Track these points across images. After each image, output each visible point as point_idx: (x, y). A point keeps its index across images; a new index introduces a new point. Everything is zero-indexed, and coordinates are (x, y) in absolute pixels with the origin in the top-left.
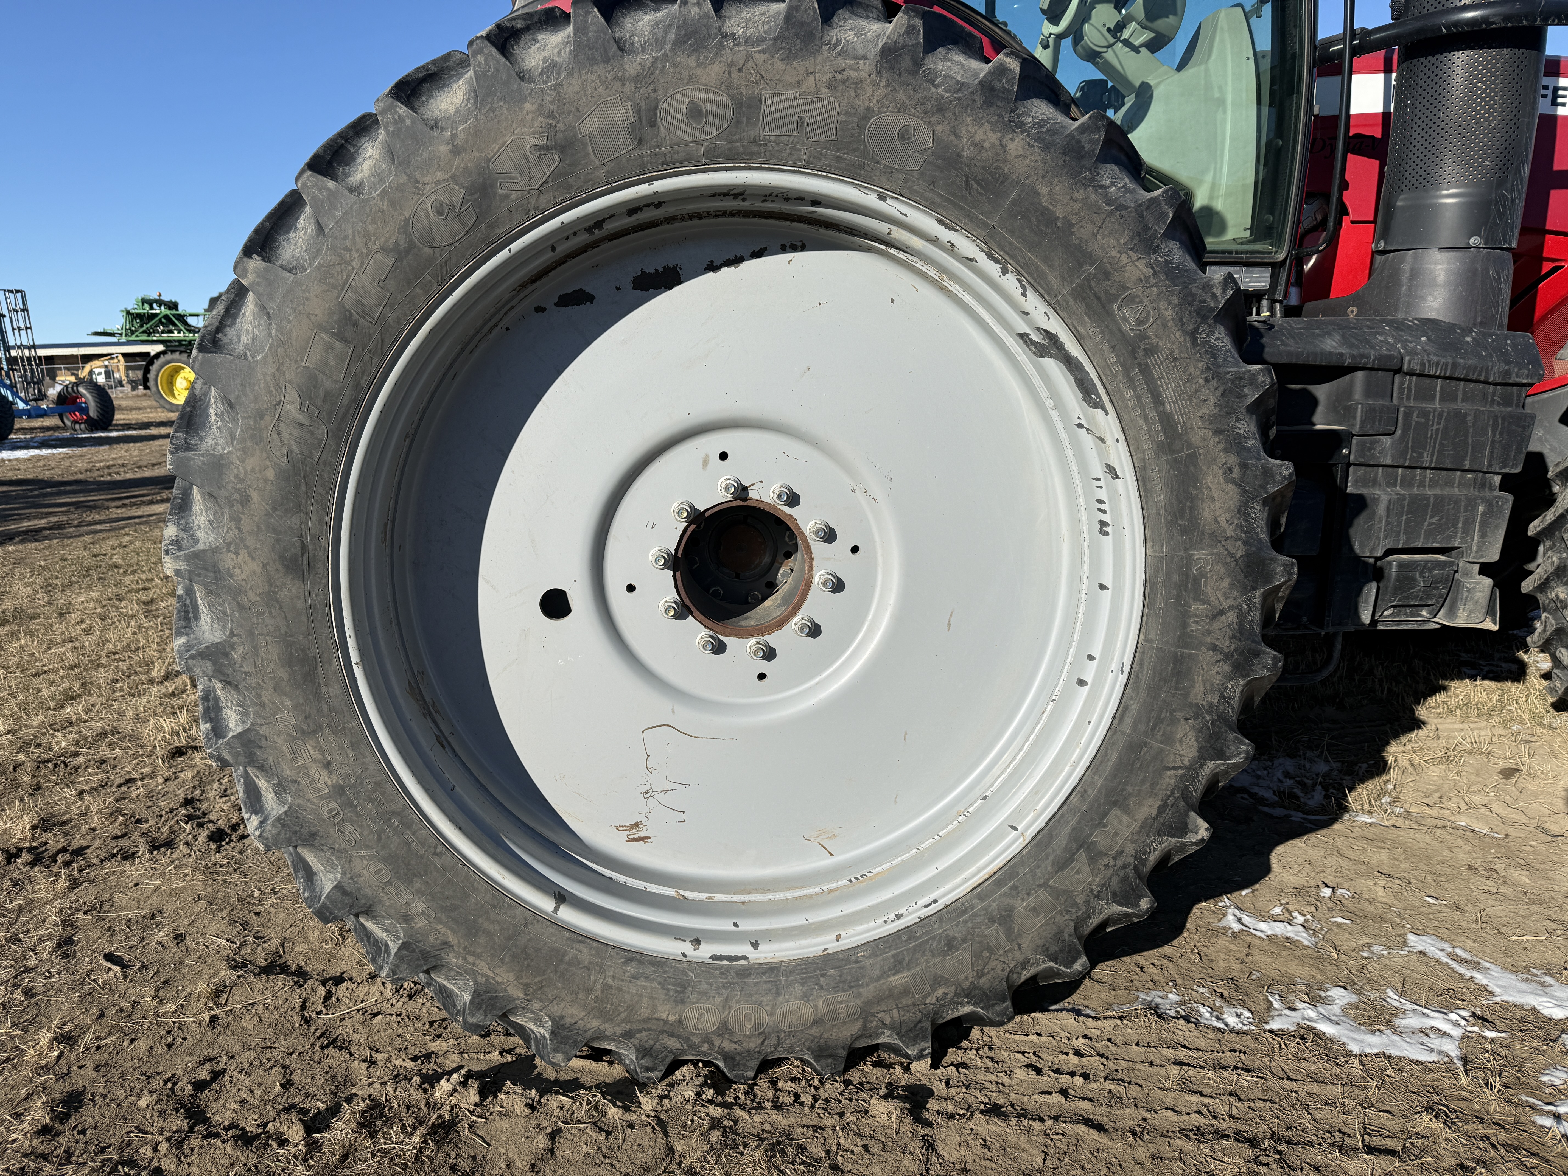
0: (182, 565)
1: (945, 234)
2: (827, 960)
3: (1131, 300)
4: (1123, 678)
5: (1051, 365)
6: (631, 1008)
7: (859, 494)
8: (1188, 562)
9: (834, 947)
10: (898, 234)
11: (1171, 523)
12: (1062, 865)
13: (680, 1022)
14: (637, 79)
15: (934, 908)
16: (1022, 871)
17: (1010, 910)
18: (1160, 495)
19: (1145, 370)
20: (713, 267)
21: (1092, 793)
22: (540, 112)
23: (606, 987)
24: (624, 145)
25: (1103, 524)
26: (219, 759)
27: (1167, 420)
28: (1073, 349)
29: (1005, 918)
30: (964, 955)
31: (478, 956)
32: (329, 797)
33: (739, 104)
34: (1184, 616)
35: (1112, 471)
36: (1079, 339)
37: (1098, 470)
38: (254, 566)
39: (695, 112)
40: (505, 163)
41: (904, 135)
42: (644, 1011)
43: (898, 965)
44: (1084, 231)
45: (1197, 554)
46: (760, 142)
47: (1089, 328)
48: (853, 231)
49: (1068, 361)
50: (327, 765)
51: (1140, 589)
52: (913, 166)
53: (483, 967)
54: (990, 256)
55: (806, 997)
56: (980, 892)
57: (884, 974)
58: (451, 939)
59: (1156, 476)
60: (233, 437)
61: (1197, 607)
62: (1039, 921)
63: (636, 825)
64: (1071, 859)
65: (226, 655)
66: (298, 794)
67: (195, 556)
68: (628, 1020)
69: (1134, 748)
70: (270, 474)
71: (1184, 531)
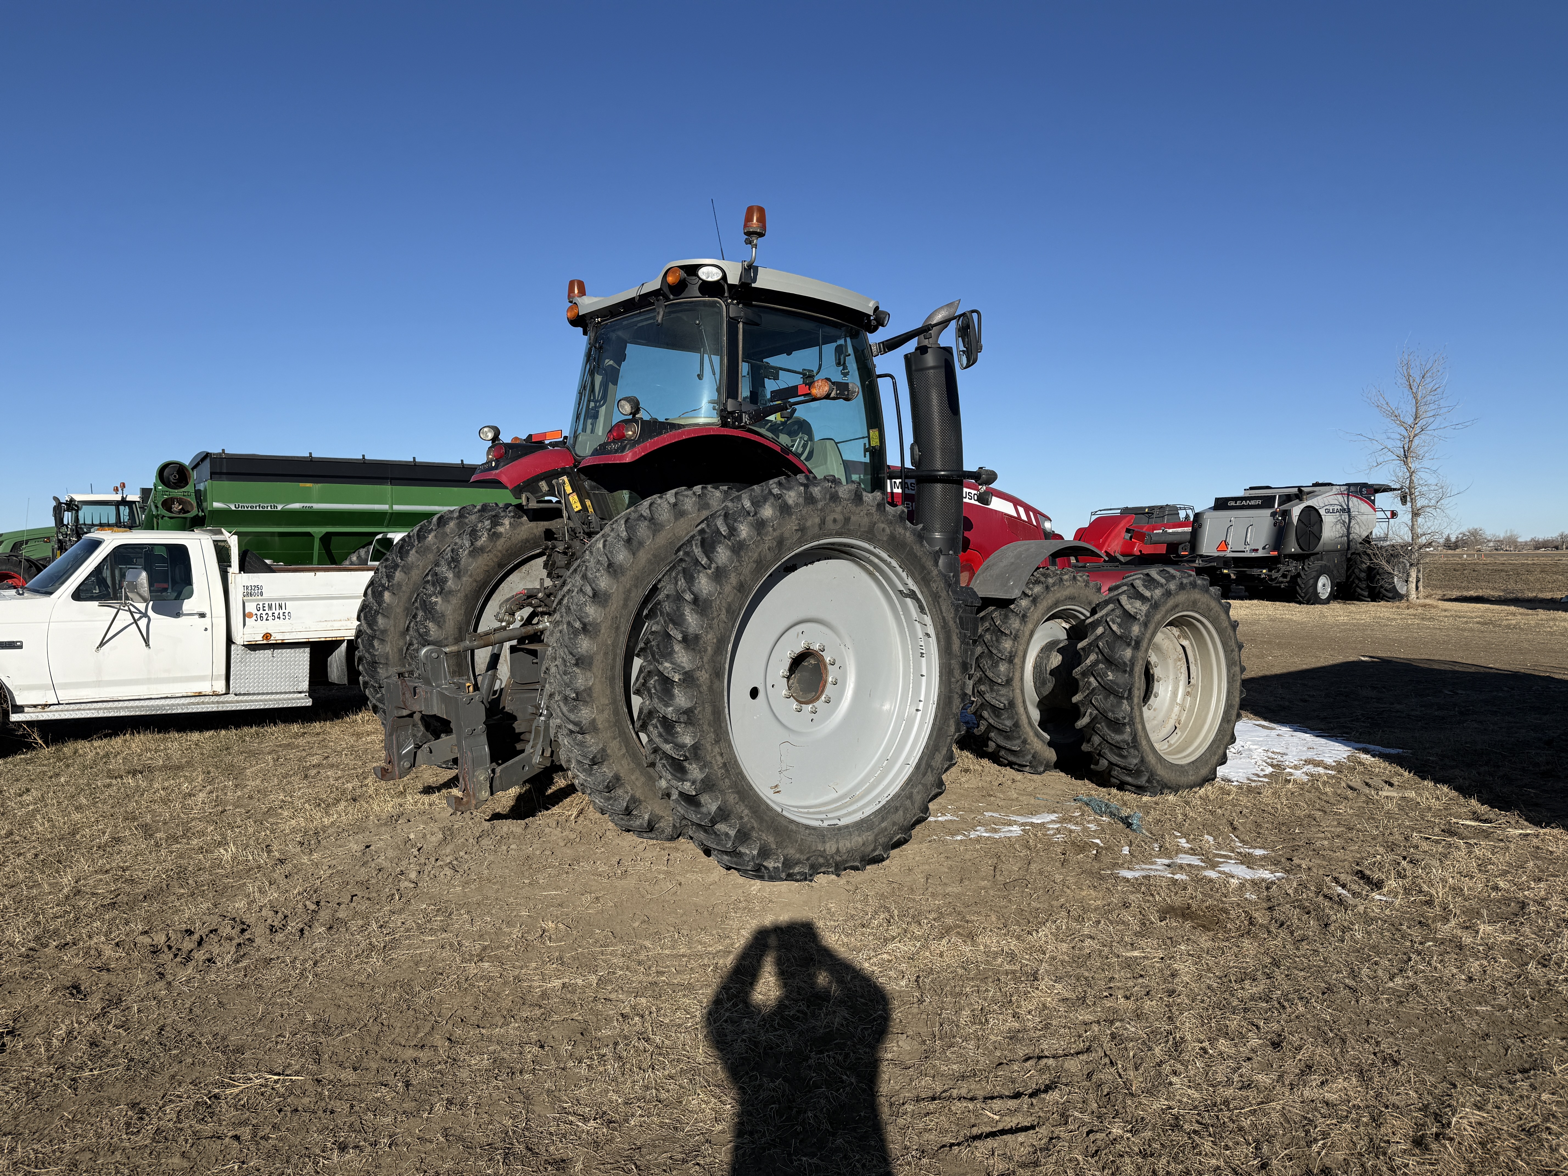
0: (681, 677)
1: (889, 559)
2: (862, 821)
3: (934, 581)
4: (935, 706)
5: (909, 601)
6: (810, 847)
7: (842, 646)
8: (950, 664)
9: (863, 816)
10: (872, 558)
11: (946, 652)
12: (924, 774)
13: (825, 850)
14: (821, 510)
15: (890, 797)
16: (914, 778)
17: (912, 793)
18: (942, 643)
19: (938, 603)
20: (806, 565)
21: (930, 747)
22: (797, 519)
23: (802, 839)
24: (817, 529)
25: (922, 653)
26: (685, 756)
27: (944, 618)
28: (920, 596)
29: (910, 797)
30: (901, 812)
31: (763, 831)
32: (721, 768)
33: (845, 519)
34: (950, 682)
35: (928, 635)
36: (922, 592)
37: (920, 634)
38: (707, 676)
39: (835, 521)
40: (787, 535)
41: (883, 530)
42: (814, 848)
43: (883, 819)
44: (924, 560)
45: (952, 662)
46: (849, 530)
47: (925, 590)
48: (851, 555)
49: (918, 600)
50: (722, 754)
51: (938, 674)
52: (885, 539)
53: (764, 837)
54: (900, 567)
55: (859, 835)
56: (903, 789)
57: (880, 824)
58: (755, 825)
59: (941, 636)
60: (702, 627)
61: (953, 680)
62: (920, 797)
63: (776, 786)
64: (926, 772)
65: (692, 712)
66: (711, 768)
67: (686, 673)
68: (808, 853)
69: (940, 729)
70: (715, 641)
71: (949, 654)
